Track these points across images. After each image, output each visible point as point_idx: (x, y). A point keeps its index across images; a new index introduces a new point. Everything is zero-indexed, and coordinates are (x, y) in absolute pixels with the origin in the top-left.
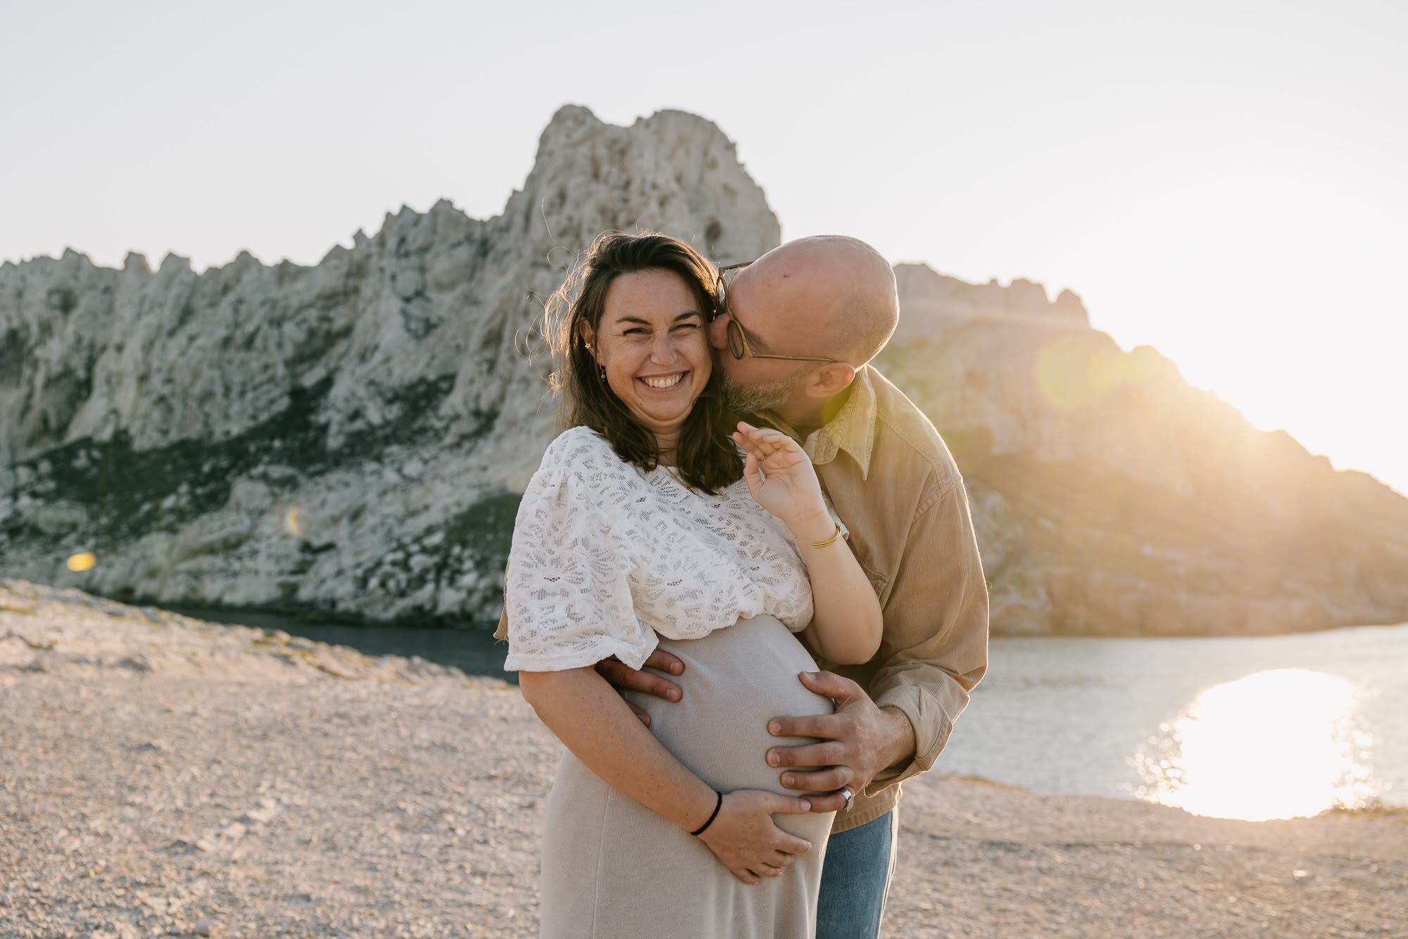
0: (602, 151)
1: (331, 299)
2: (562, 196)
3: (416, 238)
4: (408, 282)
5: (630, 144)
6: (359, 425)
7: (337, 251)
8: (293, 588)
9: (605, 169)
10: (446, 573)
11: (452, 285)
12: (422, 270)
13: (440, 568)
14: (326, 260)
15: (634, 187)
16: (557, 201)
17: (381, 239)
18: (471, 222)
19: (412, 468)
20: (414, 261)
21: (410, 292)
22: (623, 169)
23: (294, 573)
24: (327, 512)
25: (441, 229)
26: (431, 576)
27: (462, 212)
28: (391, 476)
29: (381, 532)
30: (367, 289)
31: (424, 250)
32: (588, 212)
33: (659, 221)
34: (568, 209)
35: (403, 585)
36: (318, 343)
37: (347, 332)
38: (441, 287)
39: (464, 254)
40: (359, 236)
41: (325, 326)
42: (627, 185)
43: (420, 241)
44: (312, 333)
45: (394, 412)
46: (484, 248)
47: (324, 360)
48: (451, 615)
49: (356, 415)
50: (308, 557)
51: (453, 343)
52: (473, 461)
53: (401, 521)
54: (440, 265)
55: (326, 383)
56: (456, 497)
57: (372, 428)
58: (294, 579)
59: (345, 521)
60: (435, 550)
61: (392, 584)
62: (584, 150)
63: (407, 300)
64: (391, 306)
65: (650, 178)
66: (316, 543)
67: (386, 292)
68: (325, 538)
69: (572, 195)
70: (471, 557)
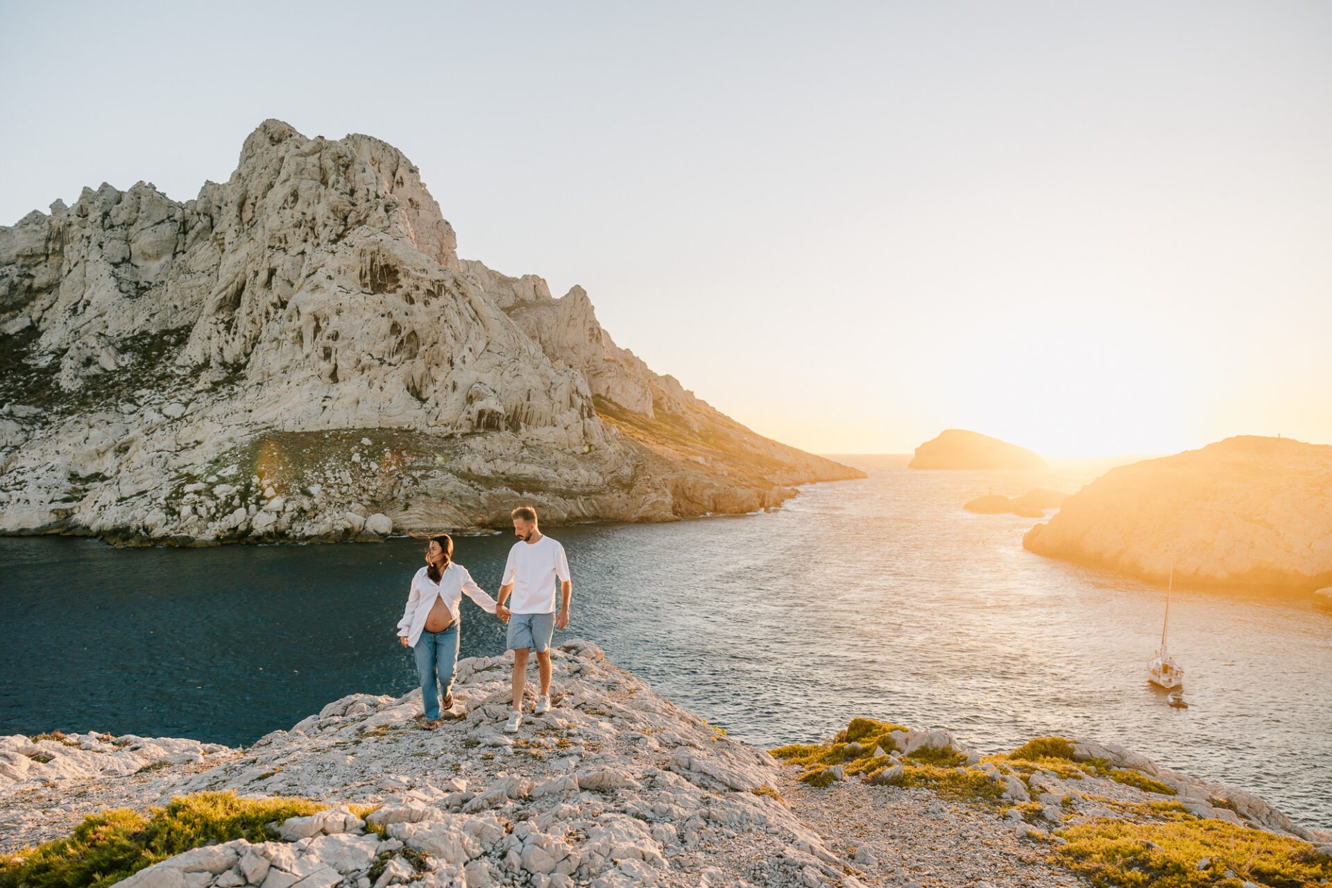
0: (329, 164)
1: (31, 259)
2: (295, 195)
3: (120, 214)
4: (115, 249)
5: (352, 161)
6: (93, 370)
7: (35, 217)
8: (68, 514)
9: (332, 178)
10: (251, 499)
11: (158, 256)
12: (128, 241)
13: (244, 495)
14: (24, 223)
15: (360, 194)
16: (291, 199)
17: (83, 213)
18: (171, 205)
19: (174, 409)
20: (119, 232)
21: (118, 260)
22: (347, 179)
23: (65, 500)
24: (91, 447)
25: (143, 208)
26: (236, 502)
27: (163, 195)
28: (152, 416)
29: (159, 464)
30: (72, 252)
31: (128, 224)
32: (321, 211)
33: (386, 223)
34: (300, 206)
35: (213, 510)
36: (19, 296)
37: (50, 288)
38: (146, 256)
39: (168, 230)
40: (57, 206)
41: (27, 282)
42: (352, 192)
43: (123, 216)
44: (13, 287)
45: (127, 360)
46: (184, 228)
47: (26, 310)
48: (269, 534)
49: (89, 362)
50: (79, 486)
51: (171, 304)
52: (237, 404)
53: (176, 454)
54: (145, 239)
55: (33, 332)
56: (227, 435)
57: (109, 375)
58: (68, 506)
59: (110, 454)
60: (235, 480)
61: (202, 511)
62: (313, 159)
63: (116, 265)
64: (99, 269)
65: (372, 188)
66: (83, 474)
67: (94, 255)
68: (91, 469)
69: (303, 195)
70: (271, 485)
